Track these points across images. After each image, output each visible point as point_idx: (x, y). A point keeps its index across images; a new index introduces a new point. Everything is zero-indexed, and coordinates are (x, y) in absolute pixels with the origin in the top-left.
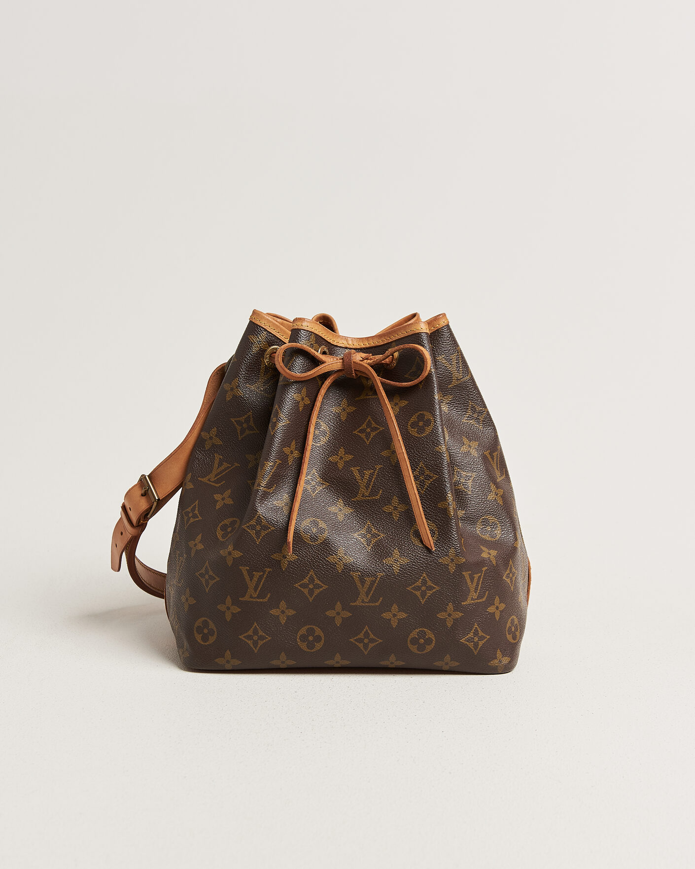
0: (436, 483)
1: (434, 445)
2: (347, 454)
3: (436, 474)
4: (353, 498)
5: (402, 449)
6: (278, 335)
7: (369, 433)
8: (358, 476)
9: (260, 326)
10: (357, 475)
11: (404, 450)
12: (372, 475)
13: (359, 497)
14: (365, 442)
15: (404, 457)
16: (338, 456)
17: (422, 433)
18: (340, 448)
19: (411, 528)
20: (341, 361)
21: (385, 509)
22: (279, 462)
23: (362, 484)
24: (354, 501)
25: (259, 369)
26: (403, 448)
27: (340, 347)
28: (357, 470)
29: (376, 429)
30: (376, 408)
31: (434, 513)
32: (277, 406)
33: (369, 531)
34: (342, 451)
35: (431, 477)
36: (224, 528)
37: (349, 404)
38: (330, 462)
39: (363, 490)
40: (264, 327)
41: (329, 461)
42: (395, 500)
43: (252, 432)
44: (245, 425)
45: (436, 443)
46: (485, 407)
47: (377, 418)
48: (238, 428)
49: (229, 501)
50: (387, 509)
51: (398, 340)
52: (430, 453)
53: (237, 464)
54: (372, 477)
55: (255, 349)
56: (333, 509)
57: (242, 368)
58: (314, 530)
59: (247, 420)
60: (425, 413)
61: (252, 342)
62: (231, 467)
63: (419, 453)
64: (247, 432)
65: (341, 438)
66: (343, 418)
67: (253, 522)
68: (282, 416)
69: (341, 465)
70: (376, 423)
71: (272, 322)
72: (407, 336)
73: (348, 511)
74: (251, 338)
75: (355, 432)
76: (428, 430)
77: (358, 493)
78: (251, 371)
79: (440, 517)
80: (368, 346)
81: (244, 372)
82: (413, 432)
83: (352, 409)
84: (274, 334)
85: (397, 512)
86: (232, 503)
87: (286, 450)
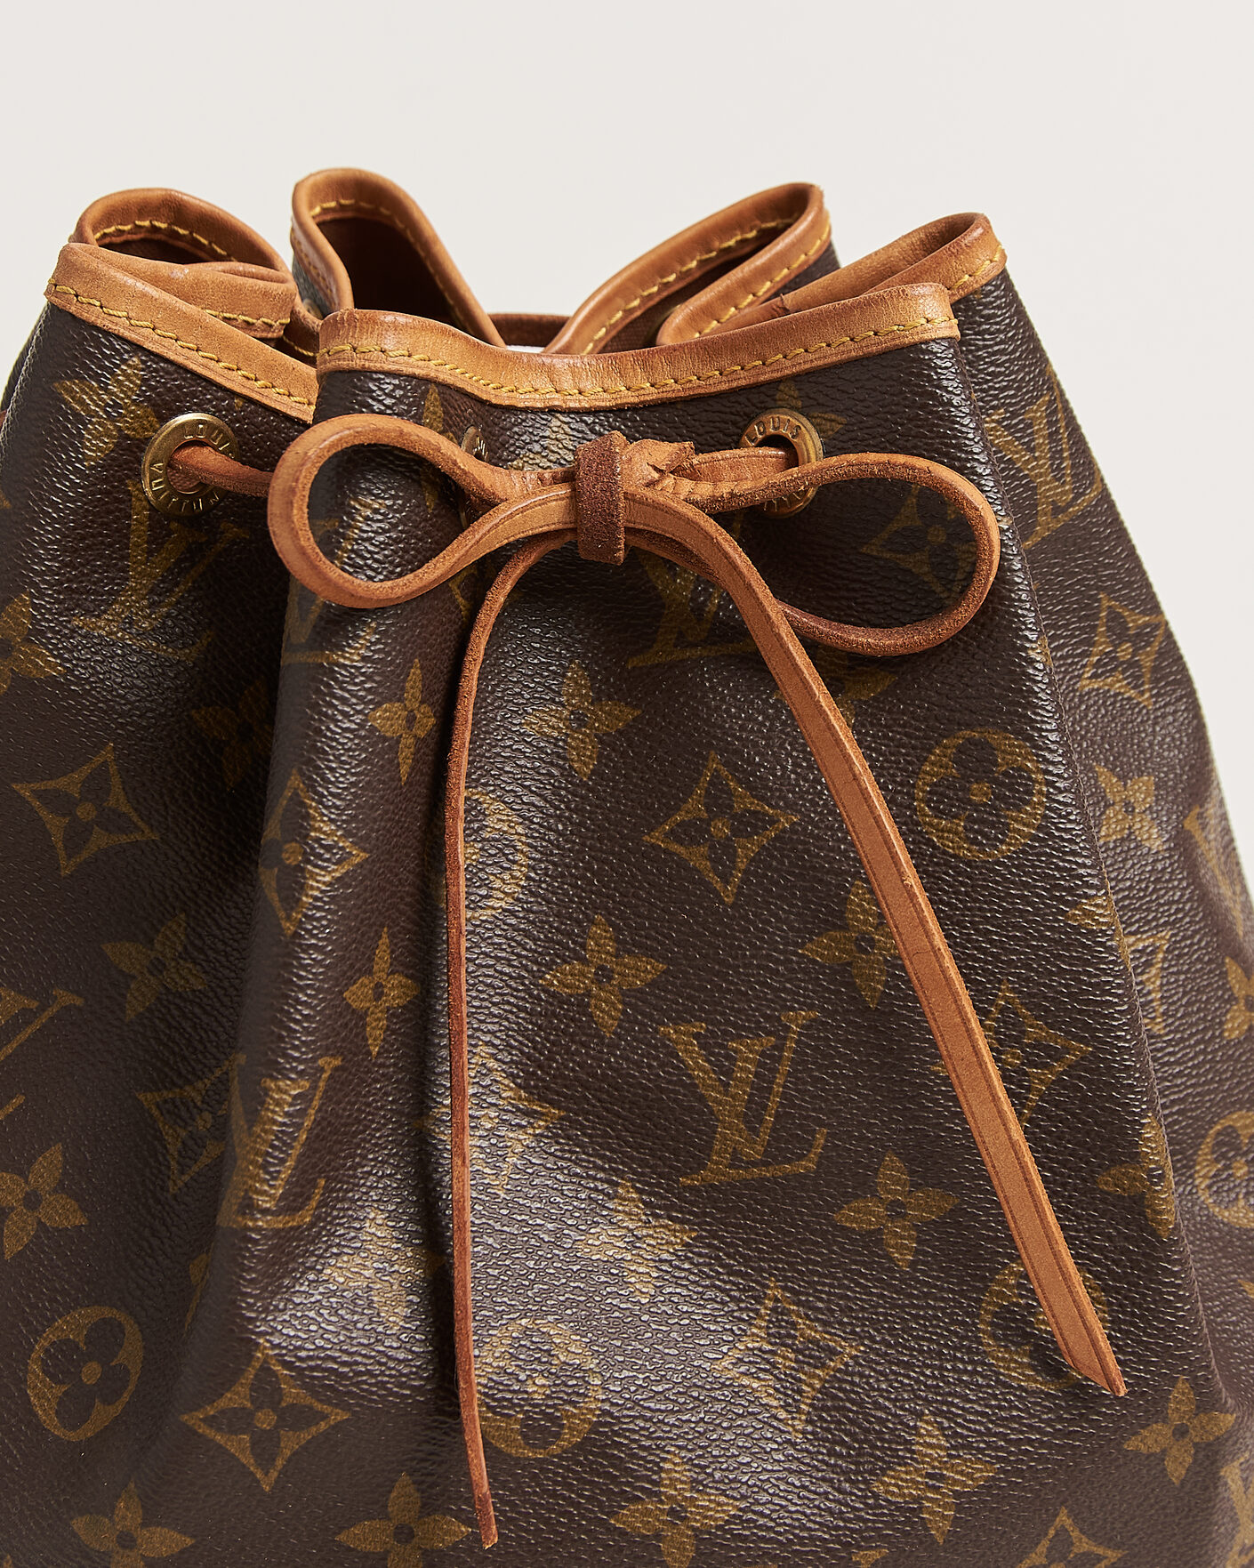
0: (1080, 1078)
1: (1061, 900)
2: (629, 953)
3: (1081, 1040)
4: (685, 1175)
5: (928, 934)
6: (196, 363)
7: (728, 848)
8: (701, 1069)
9: (107, 333)
10: (696, 1063)
11: (939, 941)
12: (768, 1062)
13: (717, 1170)
14: (715, 891)
15: (944, 971)
16: (583, 961)
17: (994, 842)
18: (593, 922)
19: (978, 1301)
20: (562, 490)
21: (848, 1216)
22: (329, 1063)
23: (727, 1103)
24: (691, 1188)
25: (123, 535)
26: (933, 925)
27: (525, 410)
28: (697, 1036)
29: (756, 822)
30: (740, 709)
31: (1078, 1217)
32: (295, 781)
33: (781, 1334)
34: (601, 940)
35: (1057, 1055)
36: (63, 1362)
37: (599, 692)
38: (553, 995)
39: (730, 1133)
40: (127, 334)
41: (545, 991)
42: (892, 1175)
43: (124, 839)
44: (85, 812)
45: (1070, 890)
46: (1156, 608)
47: (750, 762)
48: (55, 824)
49: (64, 1214)
50: (858, 1215)
51: (808, 373)
52: (1043, 938)
53: (65, 998)
54: (774, 1071)
55: (95, 446)
56: (603, 1243)
57: (43, 544)
58: (538, 1387)
59: (96, 787)
60: (995, 738)
61: (75, 414)
62: (43, 1009)
63: (991, 942)
64: (100, 840)
65: (588, 868)
66: (585, 766)
67: (239, 1397)
68: (325, 829)
69: (607, 1013)
70: (750, 788)
71: (164, 307)
72: (857, 360)
73: (666, 1239)
74: (70, 391)
75: (656, 838)
76: (1023, 826)
77: (707, 1148)
78: (89, 547)
79: (1110, 1238)
80: (651, 394)
81: (54, 559)
82: (950, 835)
83: (623, 714)
84: (180, 360)
85: (903, 1228)
86: (79, 1220)
87: (358, 994)
